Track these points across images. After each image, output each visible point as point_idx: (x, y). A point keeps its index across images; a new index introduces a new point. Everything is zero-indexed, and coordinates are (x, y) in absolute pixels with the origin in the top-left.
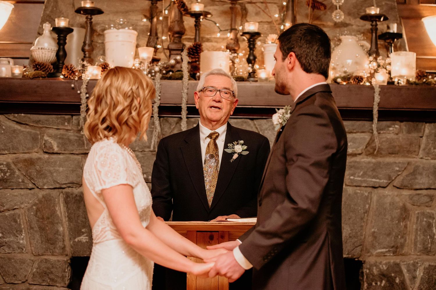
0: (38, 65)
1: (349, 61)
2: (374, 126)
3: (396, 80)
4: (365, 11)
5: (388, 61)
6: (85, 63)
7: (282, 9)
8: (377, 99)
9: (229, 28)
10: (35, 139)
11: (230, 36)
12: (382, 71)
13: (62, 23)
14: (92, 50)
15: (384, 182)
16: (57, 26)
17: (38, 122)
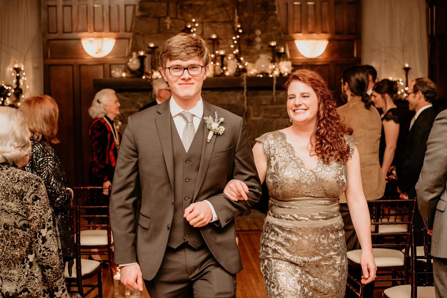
0: (132, 72)
1: (263, 66)
2: (274, 94)
3: (283, 73)
4: (269, 44)
5: (279, 64)
6: (153, 70)
7: (234, 44)
8: (275, 82)
9: (212, 52)
10: (133, 103)
11: (213, 56)
12: (277, 69)
13: (142, 53)
14: (155, 64)
15: (278, 115)
16: (139, 55)
17: (134, 96)
